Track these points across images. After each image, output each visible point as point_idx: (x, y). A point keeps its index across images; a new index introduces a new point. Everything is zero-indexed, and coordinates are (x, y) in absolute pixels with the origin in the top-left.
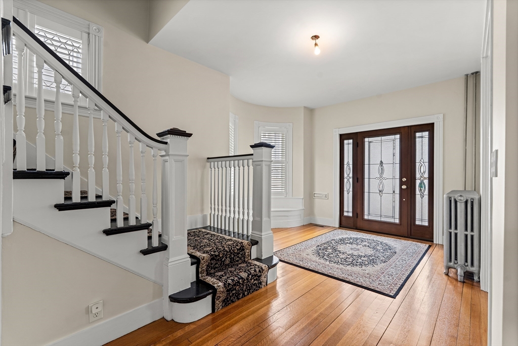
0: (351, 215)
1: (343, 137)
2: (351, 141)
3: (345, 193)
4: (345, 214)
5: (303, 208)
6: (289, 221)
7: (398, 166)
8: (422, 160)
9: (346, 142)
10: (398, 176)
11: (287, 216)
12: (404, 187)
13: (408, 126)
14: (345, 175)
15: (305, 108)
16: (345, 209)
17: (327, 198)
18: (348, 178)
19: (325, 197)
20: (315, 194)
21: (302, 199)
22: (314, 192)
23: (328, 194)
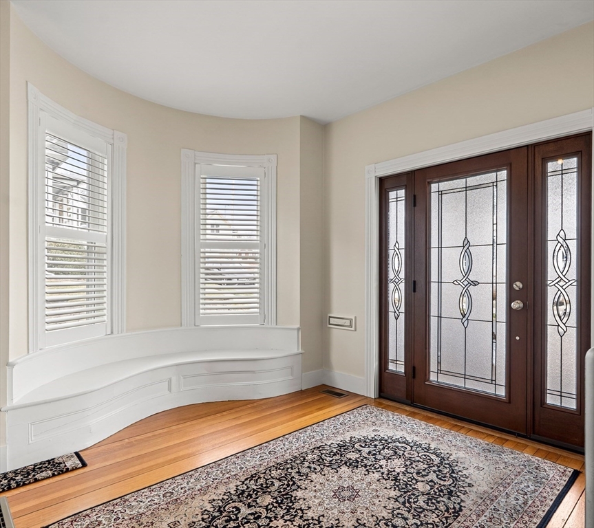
0: (401, 369)
1: (385, 185)
2: (402, 193)
3: (391, 316)
4: (391, 367)
5: (300, 351)
6: (256, 382)
7: (502, 251)
8: (562, 234)
9: (392, 195)
10: (502, 276)
11: (253, 372)
12: (516, 305)
13: (527, 146)
14: (391, 275)
15: (304, 119)
16: (391, 356)
17: (353, 329)
18: (397, 280)
19: (351, 326)
20: (330, 317)
21: (298, 329)
22: (330, 312)
23: (356, 317)
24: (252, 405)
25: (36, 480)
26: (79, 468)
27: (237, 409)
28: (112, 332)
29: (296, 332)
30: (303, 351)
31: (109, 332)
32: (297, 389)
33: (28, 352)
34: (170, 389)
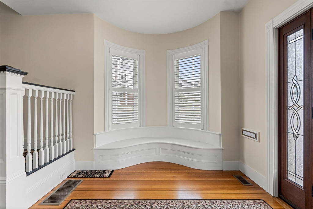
0: (300, 183)
3: (290, 137)
4: (291, 178)
11: (192, 154)
14: (290, 103)
17: (257, 140)
18: (296, 108)
19: (256, 138)
20: (243, 130)
21: (220, 135)
22: (243, 127)
23: (259, 133)
24: (188, 171)
25: (94, 177)
26: (107, 177)
27: (180, 171)
28: (140, 126)
29: (219, 136)
30: (223, 148)
31: (139, 126)
32: (219, 169)
33: (105, 131)
34: (156, 153)
